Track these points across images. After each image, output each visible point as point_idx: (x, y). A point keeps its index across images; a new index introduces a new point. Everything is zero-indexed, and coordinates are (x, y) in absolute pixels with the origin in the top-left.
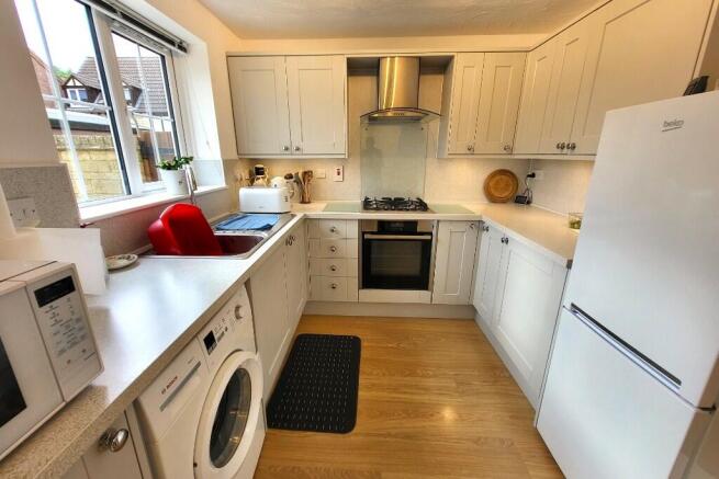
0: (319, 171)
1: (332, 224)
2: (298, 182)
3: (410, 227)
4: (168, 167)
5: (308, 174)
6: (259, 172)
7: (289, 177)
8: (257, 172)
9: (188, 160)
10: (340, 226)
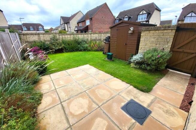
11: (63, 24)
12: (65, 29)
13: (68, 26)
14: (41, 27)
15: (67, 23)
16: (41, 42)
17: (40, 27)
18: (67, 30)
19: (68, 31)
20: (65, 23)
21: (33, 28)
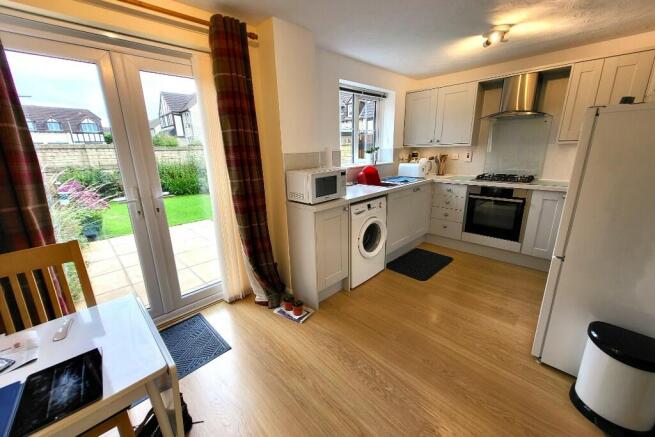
0: (453, 155)
1: (450, 187)
2: (437, 161)
3: (508, 193)
4: (369, 152)
5: (444, 157)
6: (414, 156)
7: (432, 158)
8: (413, 155)
9: (377, 149)
10: (455, 189)
11: (167, 115)
12: (173, 132)
13: (185, 122)
14: (91, 121)
15: (180, 114)
16: (91, 170)
17: (85, 121)
18: (180, 132)
19: (183, 137)
20: (173, 114)
21: (60, 123)
